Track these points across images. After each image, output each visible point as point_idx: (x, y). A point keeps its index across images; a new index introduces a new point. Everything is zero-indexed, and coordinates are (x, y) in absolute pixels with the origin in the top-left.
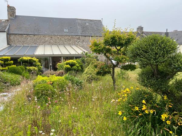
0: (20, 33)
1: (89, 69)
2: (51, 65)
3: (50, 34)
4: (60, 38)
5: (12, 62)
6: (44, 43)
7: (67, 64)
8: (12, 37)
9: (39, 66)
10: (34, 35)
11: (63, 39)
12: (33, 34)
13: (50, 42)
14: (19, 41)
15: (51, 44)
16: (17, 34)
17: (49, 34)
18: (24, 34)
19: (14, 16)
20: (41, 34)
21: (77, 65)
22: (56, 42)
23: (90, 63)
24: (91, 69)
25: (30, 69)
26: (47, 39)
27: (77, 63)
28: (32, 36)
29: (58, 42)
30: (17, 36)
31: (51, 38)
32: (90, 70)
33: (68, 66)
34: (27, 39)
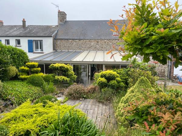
0: (66, 38)
1: (133, 94)
2: (90, 74)
3: (97, 38)
4: (107, 42)
5: (39, 69)
6: (89, 49)
7: (102, 77)
8: (58, 42)
9: (73, 75)
10: (80, 40)
11: (111, 44)
12: (79, 38)
13: (95, 48)
14: (65, 47)
15: (96, 49)
16: (63, 39)
17: (95, 39)
18: (70, 39)
19: (64, 22)
20: (86, 38)
21: (119, 79)
22: (102, 47)
23: (137, 80)
24: (138, 94)
25: (58, 79)
26: (92, 44)
27: (118, 75)
28: (77, 40)
29: (105, 48)
30: (64, 41)
31: (97, 43)
32: (134, 96)
33: (103, 80)
34: (73, 44)
